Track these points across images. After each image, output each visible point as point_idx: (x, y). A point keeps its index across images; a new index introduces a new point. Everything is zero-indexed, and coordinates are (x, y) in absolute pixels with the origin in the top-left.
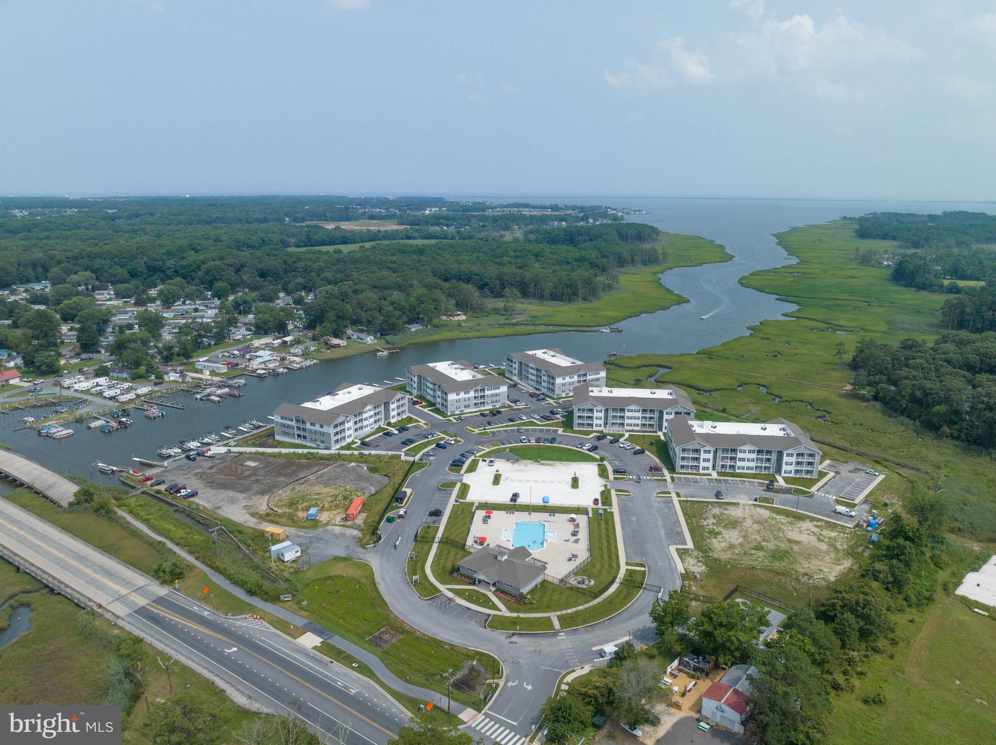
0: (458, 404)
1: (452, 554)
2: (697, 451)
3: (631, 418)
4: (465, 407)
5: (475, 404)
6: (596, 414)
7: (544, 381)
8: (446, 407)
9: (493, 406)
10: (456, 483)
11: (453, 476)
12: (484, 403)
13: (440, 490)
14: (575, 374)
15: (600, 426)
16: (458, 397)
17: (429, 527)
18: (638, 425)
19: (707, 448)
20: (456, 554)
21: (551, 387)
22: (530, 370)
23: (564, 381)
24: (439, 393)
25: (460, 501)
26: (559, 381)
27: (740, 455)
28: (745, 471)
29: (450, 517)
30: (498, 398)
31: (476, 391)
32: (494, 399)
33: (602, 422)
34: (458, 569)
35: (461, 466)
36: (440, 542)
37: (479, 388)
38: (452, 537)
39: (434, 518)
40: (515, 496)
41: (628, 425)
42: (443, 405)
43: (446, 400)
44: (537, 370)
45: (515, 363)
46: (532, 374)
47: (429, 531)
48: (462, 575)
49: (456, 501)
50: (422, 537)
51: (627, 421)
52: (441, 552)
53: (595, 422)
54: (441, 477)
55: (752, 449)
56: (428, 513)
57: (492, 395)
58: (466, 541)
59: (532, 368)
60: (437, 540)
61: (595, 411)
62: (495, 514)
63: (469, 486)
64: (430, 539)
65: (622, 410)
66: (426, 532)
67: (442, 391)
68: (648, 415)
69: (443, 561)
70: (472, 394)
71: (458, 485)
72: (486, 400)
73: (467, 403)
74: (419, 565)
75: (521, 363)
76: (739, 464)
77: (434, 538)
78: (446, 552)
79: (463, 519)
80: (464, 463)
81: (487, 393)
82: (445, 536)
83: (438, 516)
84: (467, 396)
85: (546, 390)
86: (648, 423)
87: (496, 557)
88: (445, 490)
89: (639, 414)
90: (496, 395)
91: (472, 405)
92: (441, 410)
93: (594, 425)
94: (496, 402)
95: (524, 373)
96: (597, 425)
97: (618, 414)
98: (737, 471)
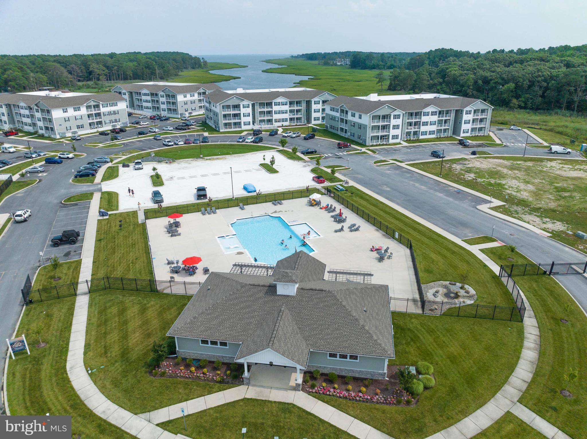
0: (68, 124)
1: (133, 311)
2: (386, 117)
3: (279, 112)
4: (78, 127)
5: (90, 124)
6: (243, 111)
7: (163, 103)
8: (52, 129)
9: (113, 126)
10: (92, 194)
11: (83, 187)
12: (100, 123)
13: (64, 206)
14: (196, 91)
15: (249, 124)
16: (66, 115)
17: (56, 265)
18: (286, 120)
19: (396, 113)
20: (143, 310)
21: (172, 107)
22: (144, 98)
23: (185, 99)
24: (38, 115)
25: (109, 213)
26: (180, 98)
27: (424, 119)
28: (428, 137)
29: (99, 240)
30: (116, 117)
31: (88, 107)
32: (113, 117)
33: (250, 119)
34: (172, 349)
35: (93, 175)
36: (91, 291)
37: (92, 103)
38: (118, 273)
39: (65, 248)
40: (201, 193)
41: (276, 121)
42: (47, 128)
43: (50, 121)
44: (152, 94)
45: (125, 94)
46: (147, 101)
47: (58, 273)
48: (187, 363)
49: (102, 214)
50: (45, 290)
51: (275, 117)
52: (103, 311)
53: (243, 119)
54: (63, 191)
55: (434, 110)
56: (49, 242)
57: (110, 113)
58: (151, 272)
59: (145, 95)
60: (82, 288)
61: (241, 106)
62: (184, 219)
63: (117, 195)
64: (64, 291)
65: (269, 104)
66: (52, 277)
67: (43, 111)
68: (295, 108)
69: (114, 336)
70: (83, 111)
71: (97, 198)
72: (103, 119)
73: (79, 123)
74: (46, 368)
75: (131, 93)
76: (423, 129)
77: (74, 284)
78: (114, 310)
79: (125, 237)
80: (96, 171)
81: (103, 110)
82: (101, 274)
83: (74, 242)
84: (77, 113)
85: (166, 112)
86: (296, 116)
87: (272, 289)
88: (76, 205)
89: (287, 108)
90: (114, 113)
91: (87, 126)
92: (46, 135)
93: (242, 124)
94: (116, 121)
95: (136, 103)
96: (245, 124)
97: (266, 110)
98: (421, 137)
